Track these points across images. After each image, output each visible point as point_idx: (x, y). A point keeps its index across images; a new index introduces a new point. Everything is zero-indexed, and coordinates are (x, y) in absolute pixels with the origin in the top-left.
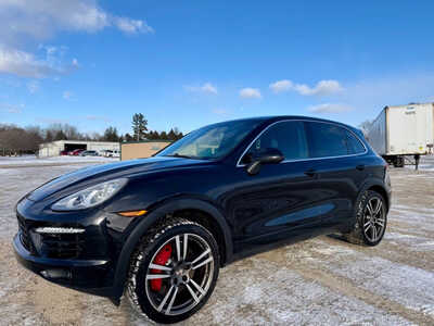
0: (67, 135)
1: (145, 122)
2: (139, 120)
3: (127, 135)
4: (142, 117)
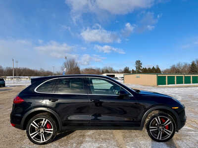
0: (110, 71)
1: (141, 64)
2: (138, 63)
3: (133, 70)
4: (139, 61)
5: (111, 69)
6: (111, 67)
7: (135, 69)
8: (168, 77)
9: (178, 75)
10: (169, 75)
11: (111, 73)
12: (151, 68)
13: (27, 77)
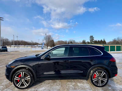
0: (73, 42)
1: (93, 38)
2: (92, 37)
3: (88, 42)
4: (92, 36)
5: (74, 41)
6: (74, 40)
7: (89, 41)
8: (110, 46)
9: (117, 45)
10: (111, 45)
11: (74, 44)
12: (100, 40)
13: (23, 46)
